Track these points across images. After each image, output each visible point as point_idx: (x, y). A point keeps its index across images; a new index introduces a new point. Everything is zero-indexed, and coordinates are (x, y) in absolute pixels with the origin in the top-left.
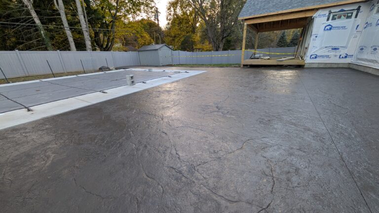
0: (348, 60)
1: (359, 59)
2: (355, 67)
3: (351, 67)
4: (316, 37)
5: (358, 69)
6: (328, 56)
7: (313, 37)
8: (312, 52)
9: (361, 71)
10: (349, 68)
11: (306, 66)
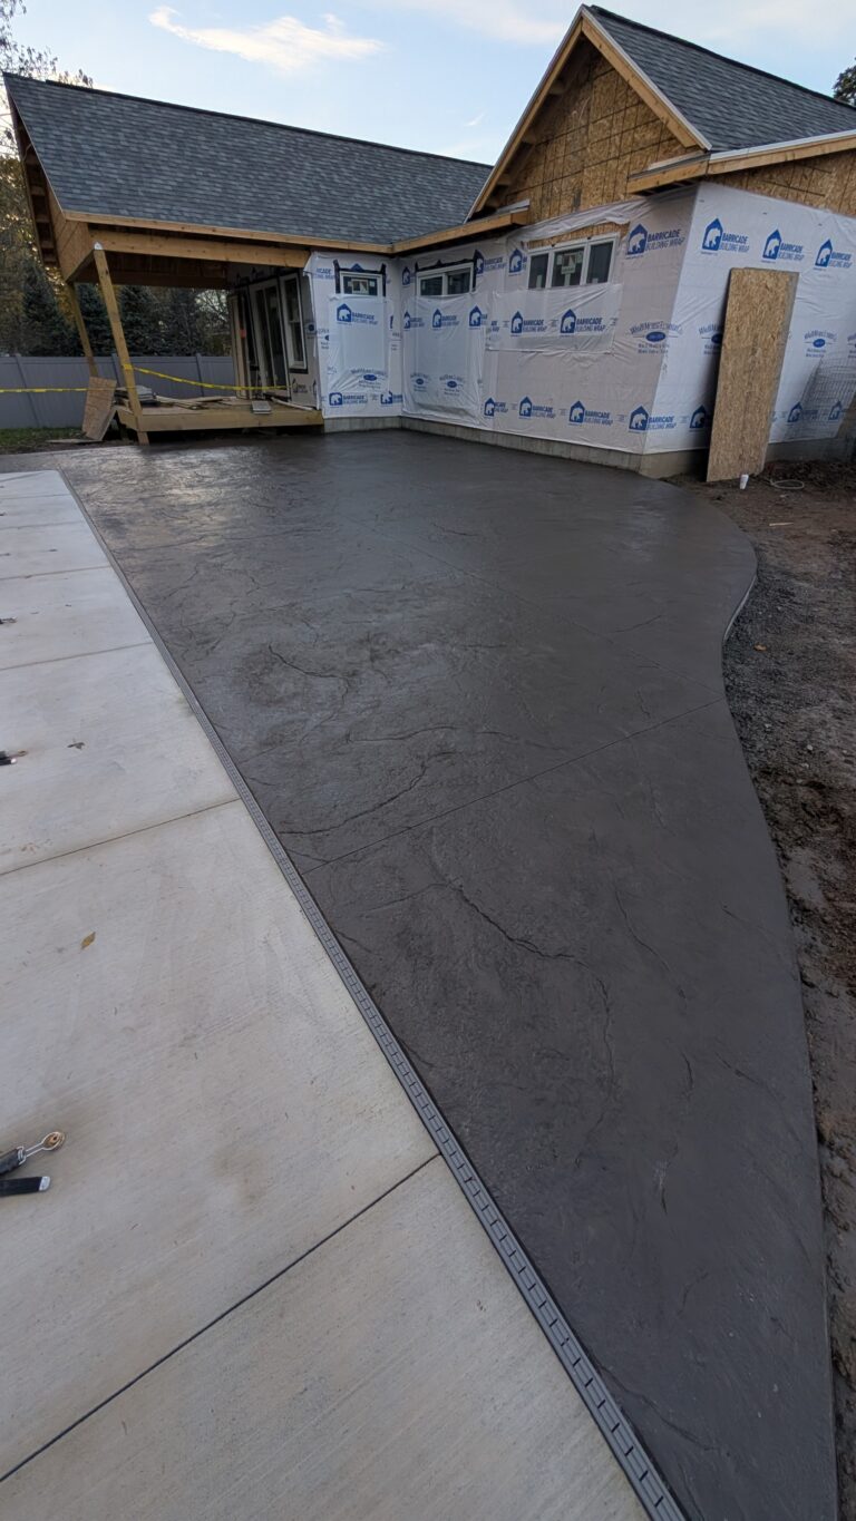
0: (395, 410)
1: (422, 406)
2: (417, 426)
3: (407, 426)
4: (327, 338)
5: (426, 430)
6: (361, 398)
7: (320, 338)
8: (330, 386)
9: (436, 435)
10: (402, 429)
11: (327, 429)
